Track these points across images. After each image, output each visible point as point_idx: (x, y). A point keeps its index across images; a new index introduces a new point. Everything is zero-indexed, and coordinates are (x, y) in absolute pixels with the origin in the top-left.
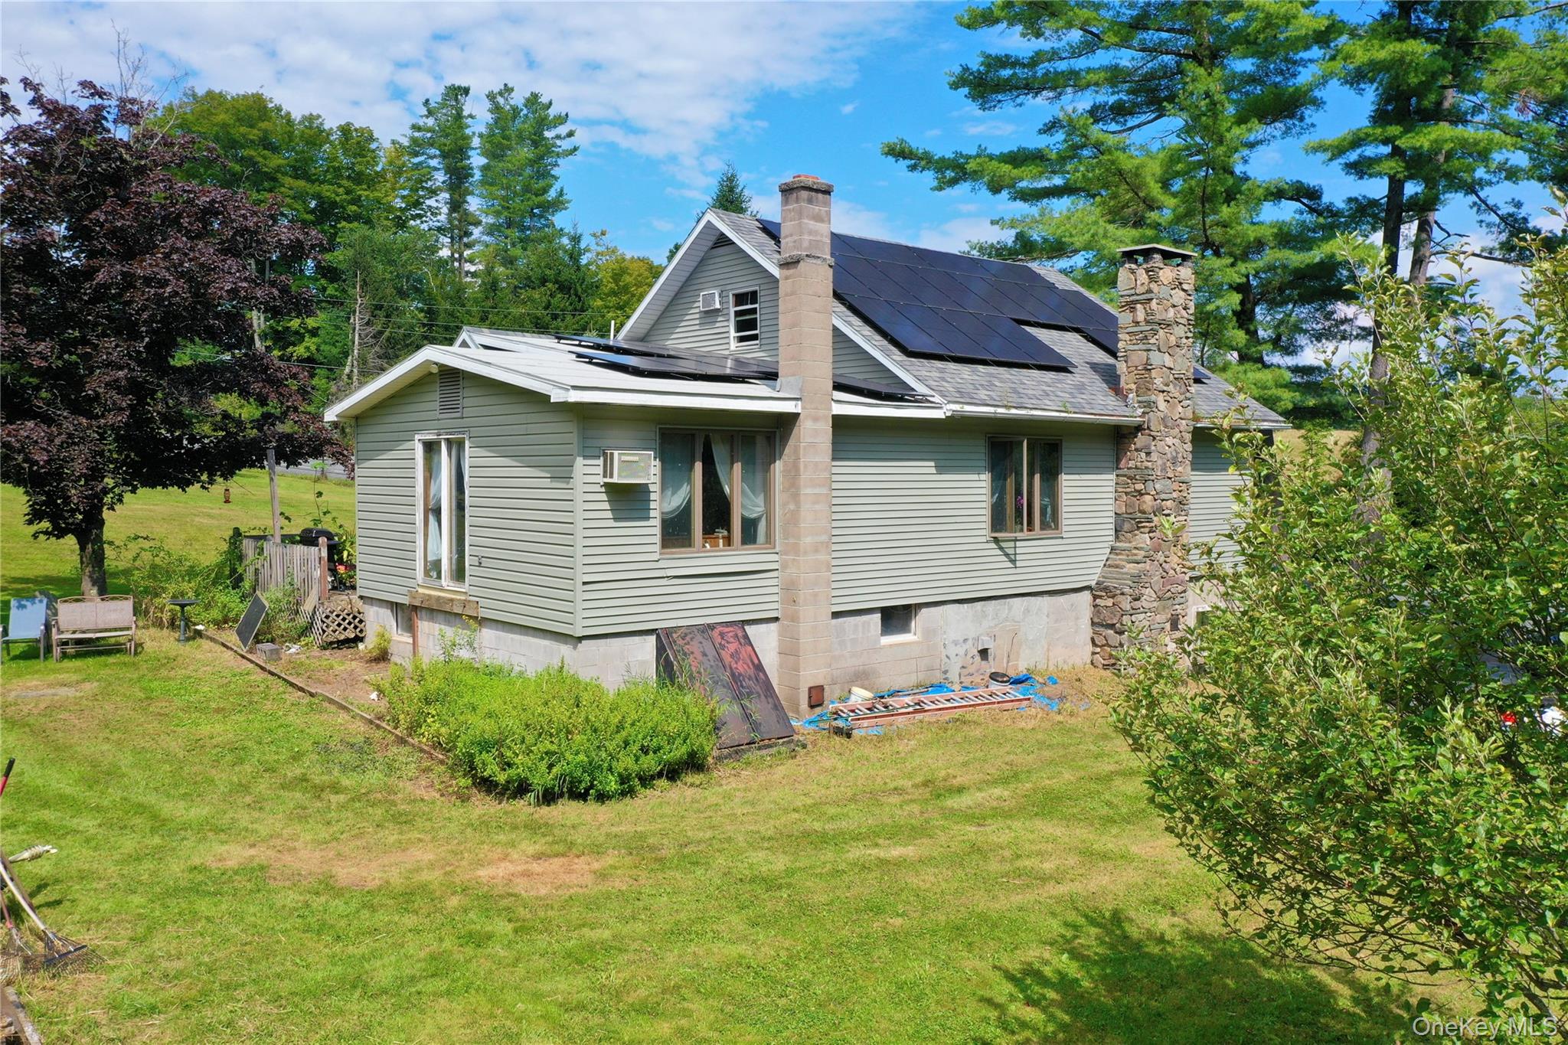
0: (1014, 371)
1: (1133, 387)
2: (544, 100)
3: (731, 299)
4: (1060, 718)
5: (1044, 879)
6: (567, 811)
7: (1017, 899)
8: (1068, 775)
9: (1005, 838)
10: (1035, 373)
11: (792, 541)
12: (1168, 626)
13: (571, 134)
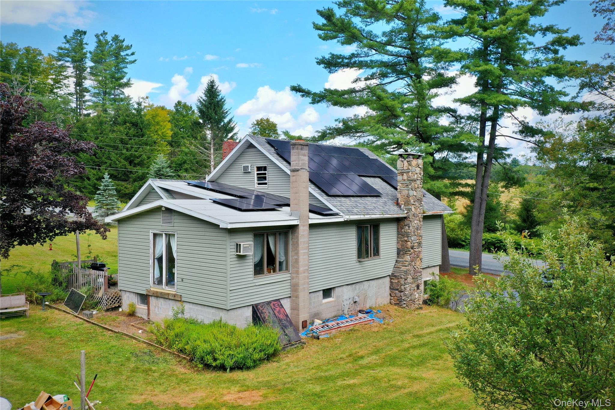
0: (363, 198)
1: (403, 203)
2: (121, 38)
3: (255, 169)
4: (385, 326)
5: (400, 388)
6: (239, 375)
7: (394, 395)
8: (395, 350)
9: (383, 374)
10: (369, 198)
11: (295, 269)
12: (416, 288)
13: (133, 54)
